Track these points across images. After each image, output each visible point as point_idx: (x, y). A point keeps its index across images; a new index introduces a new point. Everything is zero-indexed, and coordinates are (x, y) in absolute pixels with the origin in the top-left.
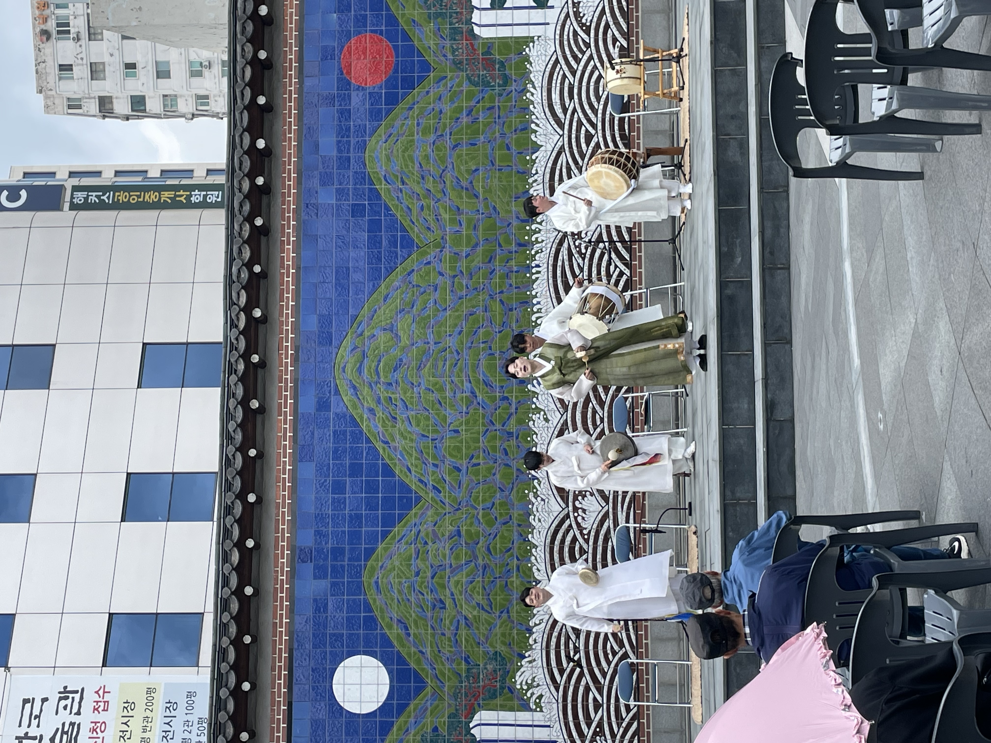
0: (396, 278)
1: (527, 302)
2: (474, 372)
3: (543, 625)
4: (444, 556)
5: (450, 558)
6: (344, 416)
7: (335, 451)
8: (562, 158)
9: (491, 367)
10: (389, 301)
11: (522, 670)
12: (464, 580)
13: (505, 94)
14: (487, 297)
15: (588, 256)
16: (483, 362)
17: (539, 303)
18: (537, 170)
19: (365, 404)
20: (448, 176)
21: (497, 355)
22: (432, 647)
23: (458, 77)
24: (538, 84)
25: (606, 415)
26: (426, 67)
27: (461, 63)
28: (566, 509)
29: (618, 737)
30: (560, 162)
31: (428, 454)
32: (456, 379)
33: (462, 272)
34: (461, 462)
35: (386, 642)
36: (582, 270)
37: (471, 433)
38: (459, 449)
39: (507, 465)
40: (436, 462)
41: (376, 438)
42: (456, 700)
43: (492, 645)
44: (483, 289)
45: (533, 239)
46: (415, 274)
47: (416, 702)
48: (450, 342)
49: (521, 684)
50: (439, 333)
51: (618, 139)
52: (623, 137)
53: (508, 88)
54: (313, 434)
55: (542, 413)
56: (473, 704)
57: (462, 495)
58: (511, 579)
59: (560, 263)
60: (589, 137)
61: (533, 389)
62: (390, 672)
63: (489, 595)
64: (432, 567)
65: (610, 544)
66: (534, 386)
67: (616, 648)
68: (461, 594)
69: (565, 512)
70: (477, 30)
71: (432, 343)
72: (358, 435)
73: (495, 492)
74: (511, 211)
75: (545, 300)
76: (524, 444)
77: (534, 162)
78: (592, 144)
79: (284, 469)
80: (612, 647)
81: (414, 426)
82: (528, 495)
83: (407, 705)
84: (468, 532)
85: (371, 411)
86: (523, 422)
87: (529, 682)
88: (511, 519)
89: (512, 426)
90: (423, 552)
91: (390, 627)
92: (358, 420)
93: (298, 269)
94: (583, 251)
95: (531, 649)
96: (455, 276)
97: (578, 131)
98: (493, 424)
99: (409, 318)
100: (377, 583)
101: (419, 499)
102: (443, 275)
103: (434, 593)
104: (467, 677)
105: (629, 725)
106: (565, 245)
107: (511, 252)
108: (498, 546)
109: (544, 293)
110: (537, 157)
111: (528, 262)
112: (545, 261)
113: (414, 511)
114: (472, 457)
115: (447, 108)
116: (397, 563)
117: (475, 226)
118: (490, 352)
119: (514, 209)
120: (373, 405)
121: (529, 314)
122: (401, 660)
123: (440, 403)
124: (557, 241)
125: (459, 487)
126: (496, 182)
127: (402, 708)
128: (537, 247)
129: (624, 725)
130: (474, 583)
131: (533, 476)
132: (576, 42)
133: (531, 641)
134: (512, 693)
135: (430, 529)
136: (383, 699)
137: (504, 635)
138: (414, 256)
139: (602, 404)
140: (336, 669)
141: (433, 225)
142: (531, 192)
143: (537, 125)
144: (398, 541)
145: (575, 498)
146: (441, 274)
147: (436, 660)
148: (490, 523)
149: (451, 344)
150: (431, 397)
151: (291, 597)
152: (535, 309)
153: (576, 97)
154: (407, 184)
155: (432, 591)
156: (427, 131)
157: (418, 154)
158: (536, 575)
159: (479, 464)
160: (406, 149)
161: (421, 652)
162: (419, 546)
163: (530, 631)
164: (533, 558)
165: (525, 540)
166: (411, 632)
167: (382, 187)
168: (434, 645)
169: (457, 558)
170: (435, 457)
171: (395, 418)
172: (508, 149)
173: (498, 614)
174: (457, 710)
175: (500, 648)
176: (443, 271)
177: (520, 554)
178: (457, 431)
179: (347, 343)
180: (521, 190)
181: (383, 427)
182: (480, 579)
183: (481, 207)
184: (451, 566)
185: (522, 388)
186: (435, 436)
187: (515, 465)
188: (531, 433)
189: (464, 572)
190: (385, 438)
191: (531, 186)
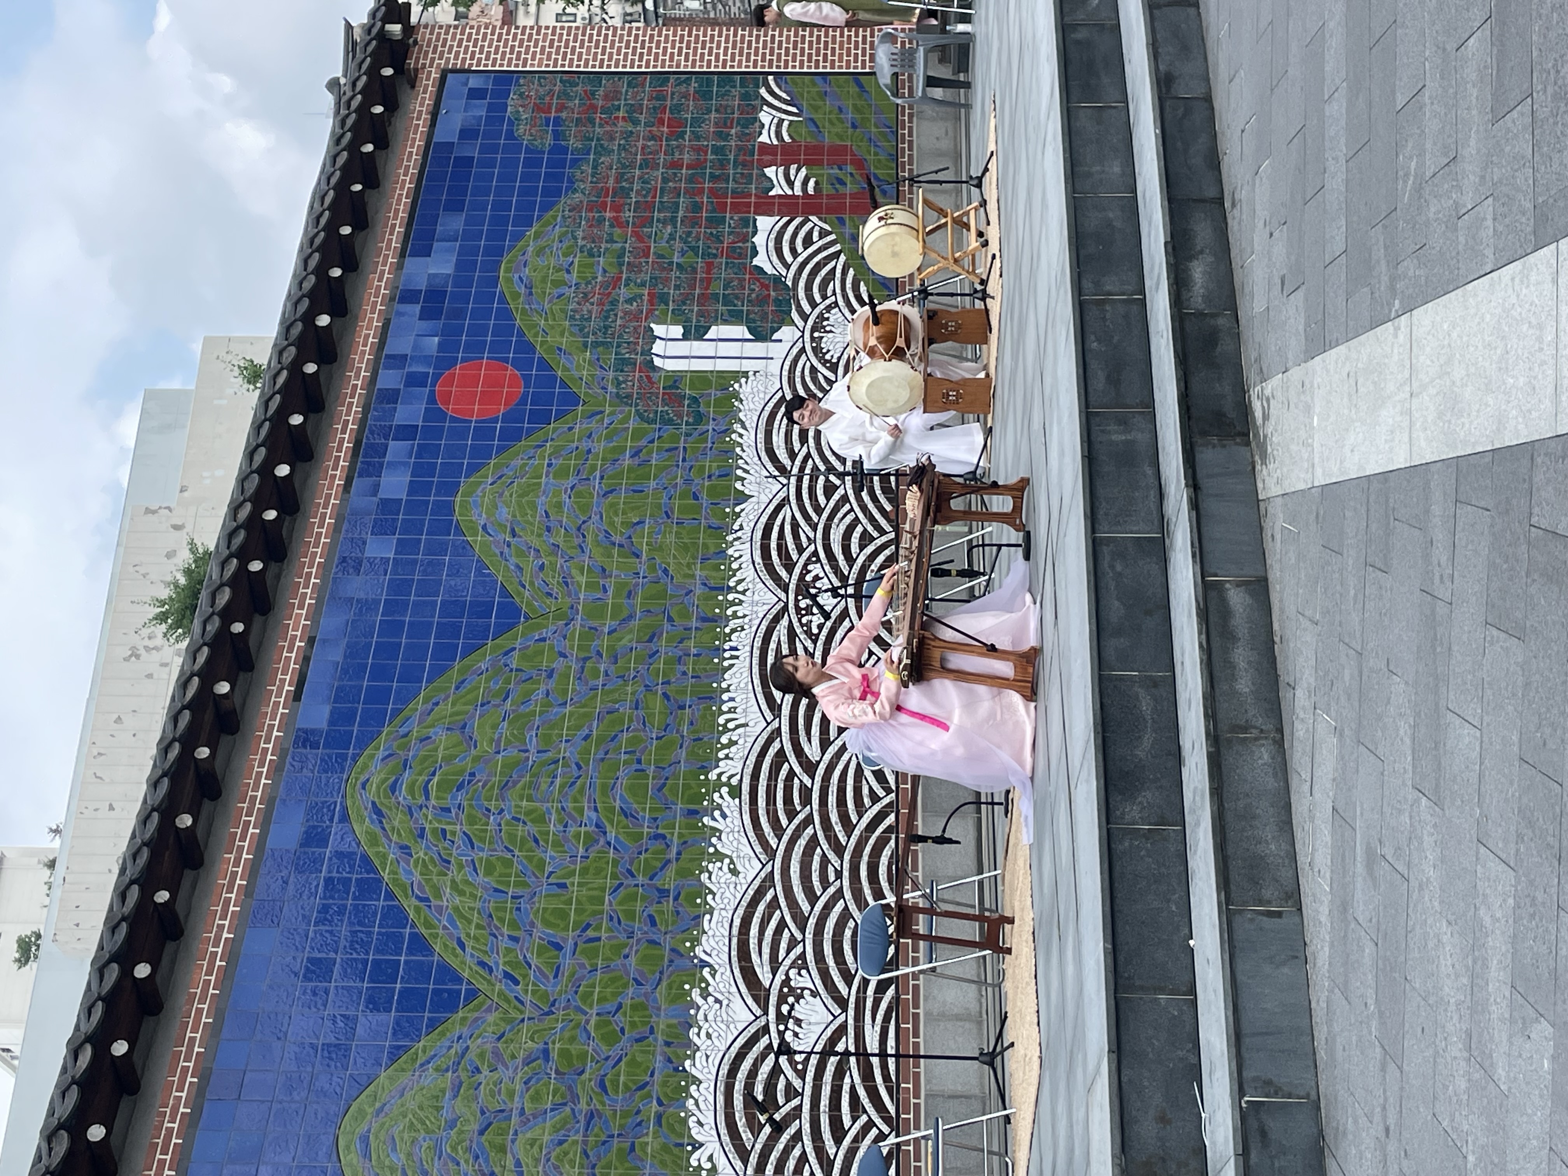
0: (483, 660)
1: (711, 698)
2: (604, 793)
4: (511, 1094)
5: (522, 1097)
6: (350, 855)
7: (325, 909)
8: (786, 512)
9: (638, 790)
10: (465, 689)
12: (546, 1138)
13: (696, 434)
14: (642, 688)
15: (822, 637)
16: (624, 781)
17: (732, 699)
18: (741, 526)
19: (395, 838)
20: (591, 528)
21: (650, 772)
23: (621, 412)
24: (750, 424)
25: (846, 865)
26: (572, 399)
27: (629, 396)
28: (763, 1019)
30: (780, 517)
31: (502, 920)
33: (599, 653)
34: (564, 934)
37: (590, 889)
38: (563, 915)
39: (652, 942)
40: (515, 934)
41: (404, 892)
44: (635, 677)
45: (729, 612)
46: (516, 654)
48: (565, 751)
50: (547, 738)
53: (702, 428)
54: (286, 882)
55: (727, 861)
57: (559, 989)
58: (645, 1139)
59: (773, 646)
60: (831, 489)
61: (712, 824)
64: (483, 1113)
65: (847, 1080)
66: (714, 819)
68: (537, 1161)
69: (762, 1022)
70: (657, 362)
71: (533, 750)
72: (372, 887)
73: (626, 986)
74: (693, 576)
75: (744, 696)
76: (689, 909)
77: (738, 515)
78: (836, 496)
79: (218, 937)
81: (481, 875)
82: (688, 993)
84: (565, 1054)
85: (405, 849)
86: (690, 873)
88: (652, 1032)
89: (669, 879)
90: (469, 1087)
92: (377, 862)
93: (311, 641)
94: (815, 631)
96: (585, 659)
97: (813, 480)
98: (633, 876)
99: (495, 715)
100: (365, 1140)
101: (473, 994)
102: (566, 657)
103: (481, 1160)
106: (785, 622)
107: (690, 629)
108: (622, 1079)
109: (742, 685)
110: (742, 510)
111: (717, 643)
112: (748, 642)
113: (460, 1014)
114: (588, 926)
115: (600, 447)
116: (412, 1105)
117: (630, 593)
118: (639, 767)
119: (698, 573)
120: (408, 841)
121: (713, 715)
123: (536, 841)
124: (770, 617)
125: (556, 976)
126: (671, 539)
128: (733, 624)
130: (565, 1145)
131: (702, 961)
132: (815, 380)
135: (489, 1047)
138: (519, 629)
139: (839, 850)
141: (557, 590)
142: (730, 552)
143: (746, 471)
144: (422, 1065)
145: (782, 999)
146: (562, 655)
148: (611, 1039)
149: (567, 754)
150: (521, 831)
151: (181, 1162)
152: (725, 708)
153: (811, 441)
154: (520, 537)
155: (477, 1157)
156: (563, 473)
157: (545, 500)
158: (693, 1132)
159: (599, 939)
160: (525, 494)
162: (464, 1076)
164: (691, 1102)
165: (676, 1069)
167: (476, 539)
169: (536, 1098)
170: (513, 925)
171: (449, 862)
172: (696, 497)
176: (567, 652)
177: (666, 1095)
178: (563, 886)
179: (378, 747)
180: (713, 549)
181: (421, 874)
182: (579, 1137)
183: (643, 569)
184: (522, 1112)
185: (692, 821)
186: (519, 891)
187: (668, 942)
188: (703, 891)
189: (548, 1124)
190: (423, 891)
191: (730, 545)
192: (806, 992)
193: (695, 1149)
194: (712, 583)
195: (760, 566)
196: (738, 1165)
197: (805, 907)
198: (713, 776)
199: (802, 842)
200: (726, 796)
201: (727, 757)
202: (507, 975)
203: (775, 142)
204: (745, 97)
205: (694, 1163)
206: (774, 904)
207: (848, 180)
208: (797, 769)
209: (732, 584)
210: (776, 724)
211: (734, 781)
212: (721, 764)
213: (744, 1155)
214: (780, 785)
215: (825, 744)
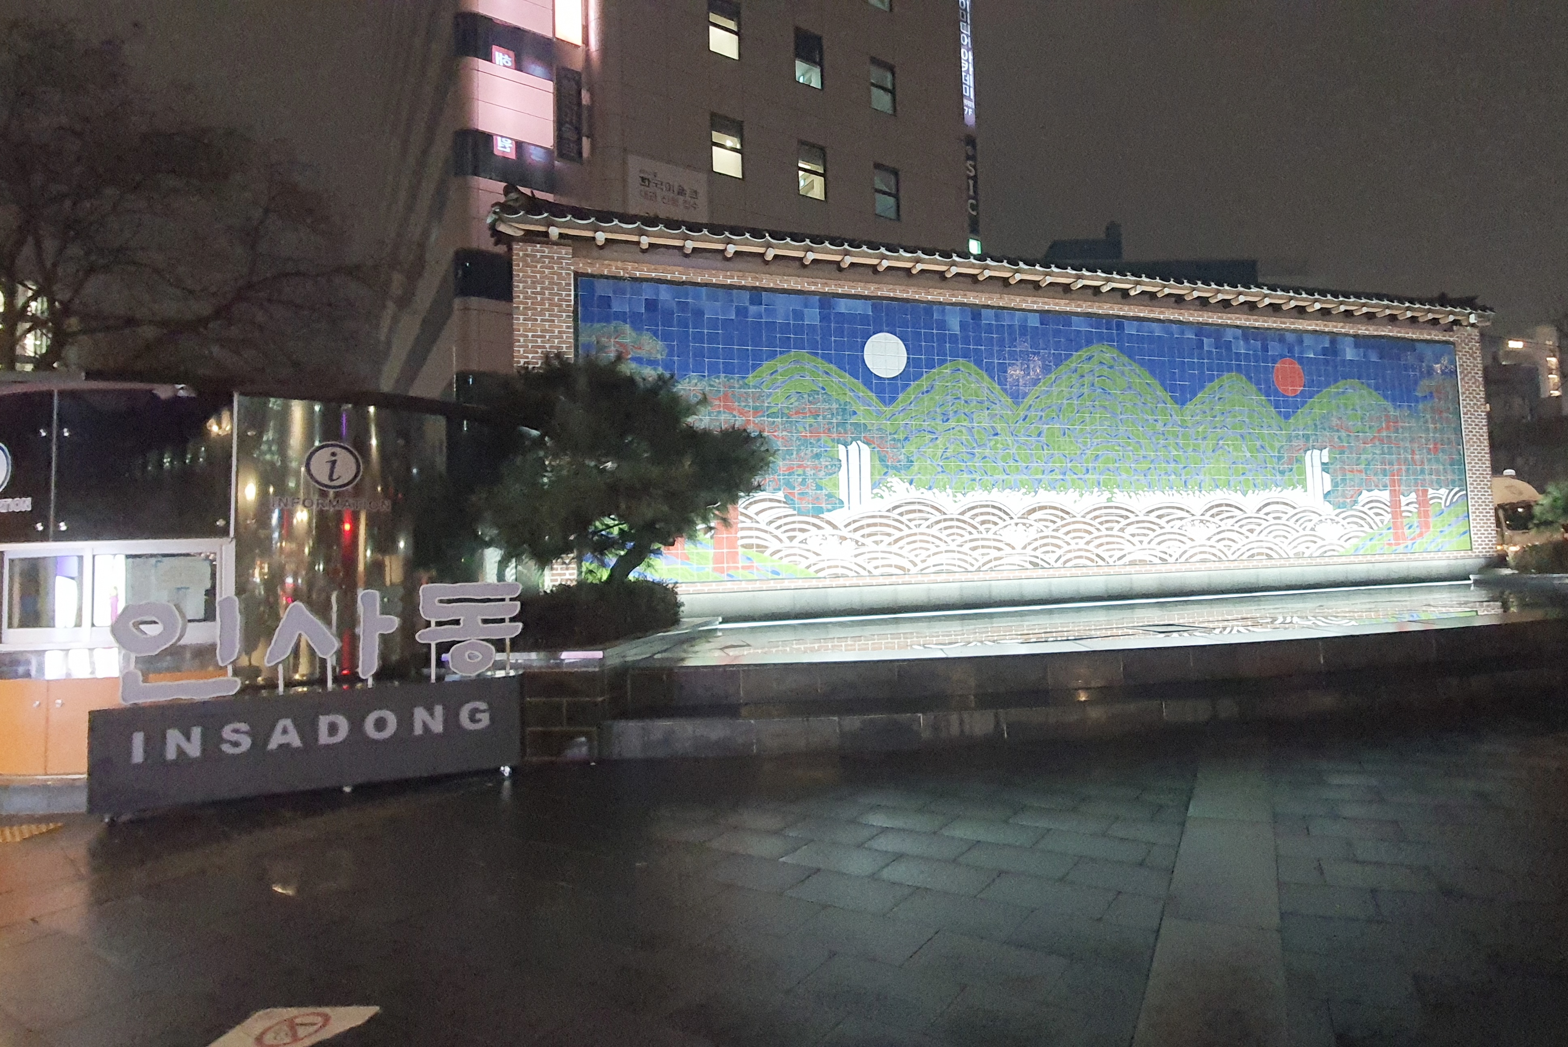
0: (1160, 392)
1: (1150, 487)
2: (1105, 447)
3: (934, 500)
4: (979, 423)
5: (979, 427)
8: (1239, 513)
9: (1107, 461)
10: (1146, 386)
11: (901, 483)
12: (964, 438)
13: (1274, 472)
15: (1181, 532)
16: (1111, 455)
17: (1150, 496)
18: (1231, 494)
19: (1080, 366)
21: (1117, 465)
23: (1282, 439)
24: (1281, 495)
25: (1081, 546)
26: (1287, 417)
27: (1291, 442)
28: (1016, 517)
30: (1237, 511)
33: (1167, 439)
35: (915, 376)
36: (1172, 527)
37: (1064, 445)
39: (1044, 472)
41: (1059, 372)
42: (876, 430)
43: (919, 458)
45: (1190, 492)
46: (1164, 405)
47: (875, 398)
49: (891, 482)
52: (1253, 556)
53: (1278, 474)
55: (1079, 499)
56: (874, 444)
58: (965, 475)
59: (1175, 511)
60: (1252, 531)
61: (1095, 492)
62: (895, 378)
64: (972, 413)
65: (994, 551)
66: (1097, 492)
69: (1014, 517)
70: (1309, 453)
74: (1205, 475)
75: (1152, 500)
76: (1058, 485)
77: (1236, 493)
78: (1249, 534)
82: (1024, 487)
83: (872, 391)
84: (996, 442)
85: (1076, 370)
87: (893, 488)
88: (1007, 474)
89: (1070, 476)
90: (981, 407)
91: (927, 380)
92: (1069, 360)
93: (1163, 321)
94: (1183, 528)
95: (917, 490)
96: (1163, 434)
97: (1256, 523)
98: (1071, 462)
99: (1136, 400)
100: (959, 370)
101: (1017, 404)
102: (1164, 426)
103: (954, 414)
104: (893, 440)
105: (865, 569)
106: (1187, 515)
107: (1180, 476)
108: (988, 465)
109: (1157, 499)
110: (1239, 494)
111: (1175, 488)
112: (1177, 501)
113: (1010, 400)
114: (1049, 446)
115: (1264, 431)
116: (973, 386)
117: (1196, 450)
118: (1117, 460)
119: (1207, 478)
120: (1079, 371)
122: (904, 387)
123: (1083, 422)
124: (1189, 509)
127: (869, 386)
128: (1185, 494)
131: (1038, 492)
132: (1306, 521)
133: (922, 490)
134: (884, 475)
136: (875, 372)
137: (926, 468)
138: (1175, 406)
139: (1088, 543)
140: (895, 335)
141: (1195, 420)
142: (1218, 490)
143: (1258, 494)
144: (988, 388)
145: (1024, 524)
152: (1146, 493)
153: (1275, 522)
154: (1218, 401)
156: (1250, 416)
158: (970, 493)
160: (1239, 401)
161: (911, 403)
162: (985, 404)
163: (930, 489)
164: (981, 492)
165: (993, 485)
166: (925, 396)
167: (1216, 384)
168: (915, 414)
171: (1071, 388)
172: (1243, 474)
173: (941, 464)
174: (869, 431)
175: (917, 465)
177: (983, 482)
178: (1064, 434)
179: (1118, 355)
180: (1219, 483)
181: (1066, 378)
184: (973, 428)
185: (1096, 484)
186: (1061, 417)
187: (1044, 478)
188: (1066, 489)
189: (969, 438)
190: (1059, 380)
191: (1222, 490)
192: (1028, 534)
193: (964, 495)
194: (1202, 484)
195: (1213, 503)
196: (959, 512)
197: (1063, 531)
198: (1116, 490)
199: (1090, 528)
200: (1107, 496)
201: (1124, 495)
202: (1026, 416)
203: (1429, 497)
204: (1453, 481)
205: (958, 495)
206: (1063, 518)
207: (1411, 530)
208: (1121, 525)
209: (1203, 492)
210: (1140, 514)
211: (1114, 499)
212: (1121, 493)
214: (1113, 518)
215: (1133, 535)
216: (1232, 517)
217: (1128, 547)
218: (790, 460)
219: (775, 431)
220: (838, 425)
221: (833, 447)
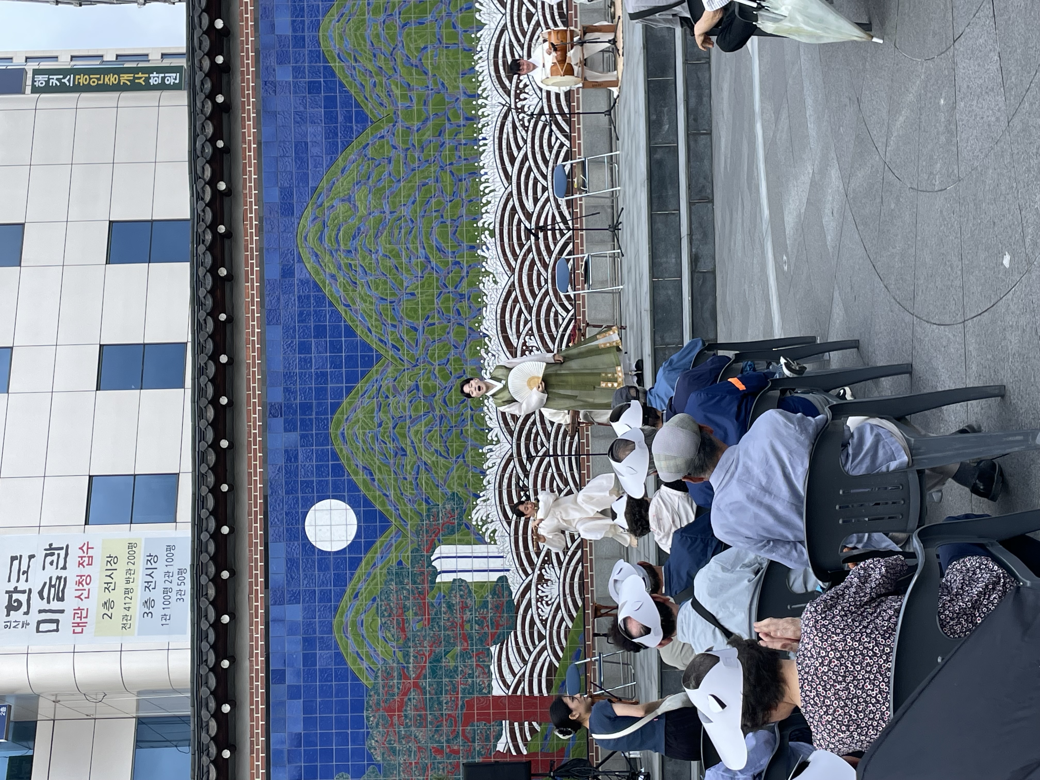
0: (352, 152)
1: (475, 173)
2: (427, 239)
3: (496, 468)
4: (404, 408)
5: (409, 409)
6: (308, 282)
7: (301, 314)
8: (505, 37)
9: (443, 235)
10: (346, 173)
11: (477, 508)
12: (423, 429)
14: (438, 169)
15: (531, 129)
16: (436, 230)
17: (486, 173)
18: (481, 47)
19: (327, 270)
20: (398, 54)
21: (448, 223)
22: (395, 490)
25: (550, 276)
29: (564, 564)
30: (503, 40)
31: (387, 315)
32: (411, 246)
33: (413, 145)
34: (417, 322)
35: (353, 487)
36: (525, 142)
37: (426, 296)
38: (415, 310)
39: (460, 324)
40: (394, 323)
41: (337, 302)
42: (418, 537)
43: (449, 487)
44: (434, 161)
45: (480, 113)
46: (370, 147)
47: (382, 539)
48: (404, 211)
49: (477, 520)
50: (394, 203)
51: (557, 17)
52: (561, 15)
54: (279, 299)
55: (491, 276)
56: (433, 540)
57: (419, 352)
58: (467, 428)
59: (505, 136)
60: (530, 16)
61: (482, 254)
62: (357, 514)
63: (446, 442)
64: (393, 418)
66: (483, 251)
67: (562, 486)
68: (420, 442)
71: (388, 212)
72: (321, 299)
73: (449, 349)
74: (458, 87)
75: (492, 171)
76: (475, 305)
77: (479, 39)
78: (533, 22)
79: (253, 332)
80: (558, 485)
81: (373, 290)
82: (479, 351)
83: (374, 542)
84: (426, 386)
85: (333, 276)
86: (474, 284)
87: (484, 518)
88: (464, 373)
89: (464, 288)
90: (385, 406)
91: (356, 474)
92: (321, 285)
93: (259, 144)
94: (527, 124)
95: (485, 489)
96: (407, 149)
97: (520, 9)
98: (447, 287)
99: (364, 190)
100: (343, 434)
101: (379, 357)
102: (396, 149)
103: (396, 441)
104: (428, 516)
105: (574, 553)
106: (510, 118)
107: (459, 126)
108: (453, 398)
109: (491, 164)
110: (481, 35)
111: (475, 135)
112: (492, 133)
113: (375, 368)
114: (428, 317)
116: (361, 416)
117: (425, 102)
118: (442, 220)
119: (461, 85)
120: (334, 271)
121: (477, 184)
122: (367, 503)
123: (397, 268)
124: (502, 115)
125: (417, 346)
126: (443, 60)
127: (369, 545)
128: (483, 121)
129: (570, 553)
130: (432, 432)
131: (484, 334)
133: (485, 483)
134: (469, 529)
135: (391, 385)
136: (351, 537)
137: (460, 478)
138: (369, 130)
139: (546, 266)
140: (307, 512)
141: (385, 101)
142: (477, 68)
143: (481, 4)
144: (362, 396)
146: (394, 147)
147: (399, 501)
148: (446, 377)
149: (405, 214)
150: (388, 263)
151: (263, 449)
152: (483, 180)
154: (359, 62)
155: (394, 440)
156: (377, 10)
157: (369, 33)
158: (488, 423)
159: (434, 324)
160: (357, 29)
161: (385, 495)
162: (381, 399)
163: (484, 473)
164: (485, 408)
166: (376, 477)
167: (336, 65)
168: (397, 489)
169: (416, 409)
170: (393, 319)
171: (356, 283)
172: (454, 27)
173: (454, 459)
174: (419, 545)
175: (456, 489)
176: (396, 144)
177: (474, 405)
178: (412, 294)
179: (308, 213)
180: (467, 66)
181: (344, 291)
182: (437, 428)
183: (430, 83)
184: (411, 417)
185: (472, 253)
186: (393, 299)
187: (467, 324)
188: (481, 294)
189: (423, 422)
190: (347, 301)
191: (476, 63)
192: (534, 348)
193: (489, 431)
194: (469, 92)
195: (494, 79)
196: (509, 438)
197: (531, 300)
198: (480, 224)
199: (527, 263)
200: (488, 236)
201: (487, 212)
205: (490, 438)
206: (516, 301)
208: (523, 218)
209: (480, 92)
210: (509, 189)
211: (491, 227)
212: (484, 216)
213: (511, 433)
214: (515, 228)
215: (536, 200)
216: (512, 46)
217: (551, 208)
218: (455, 638)
219: (424, 654)
220: (414, 582)
221: (439, 588)
